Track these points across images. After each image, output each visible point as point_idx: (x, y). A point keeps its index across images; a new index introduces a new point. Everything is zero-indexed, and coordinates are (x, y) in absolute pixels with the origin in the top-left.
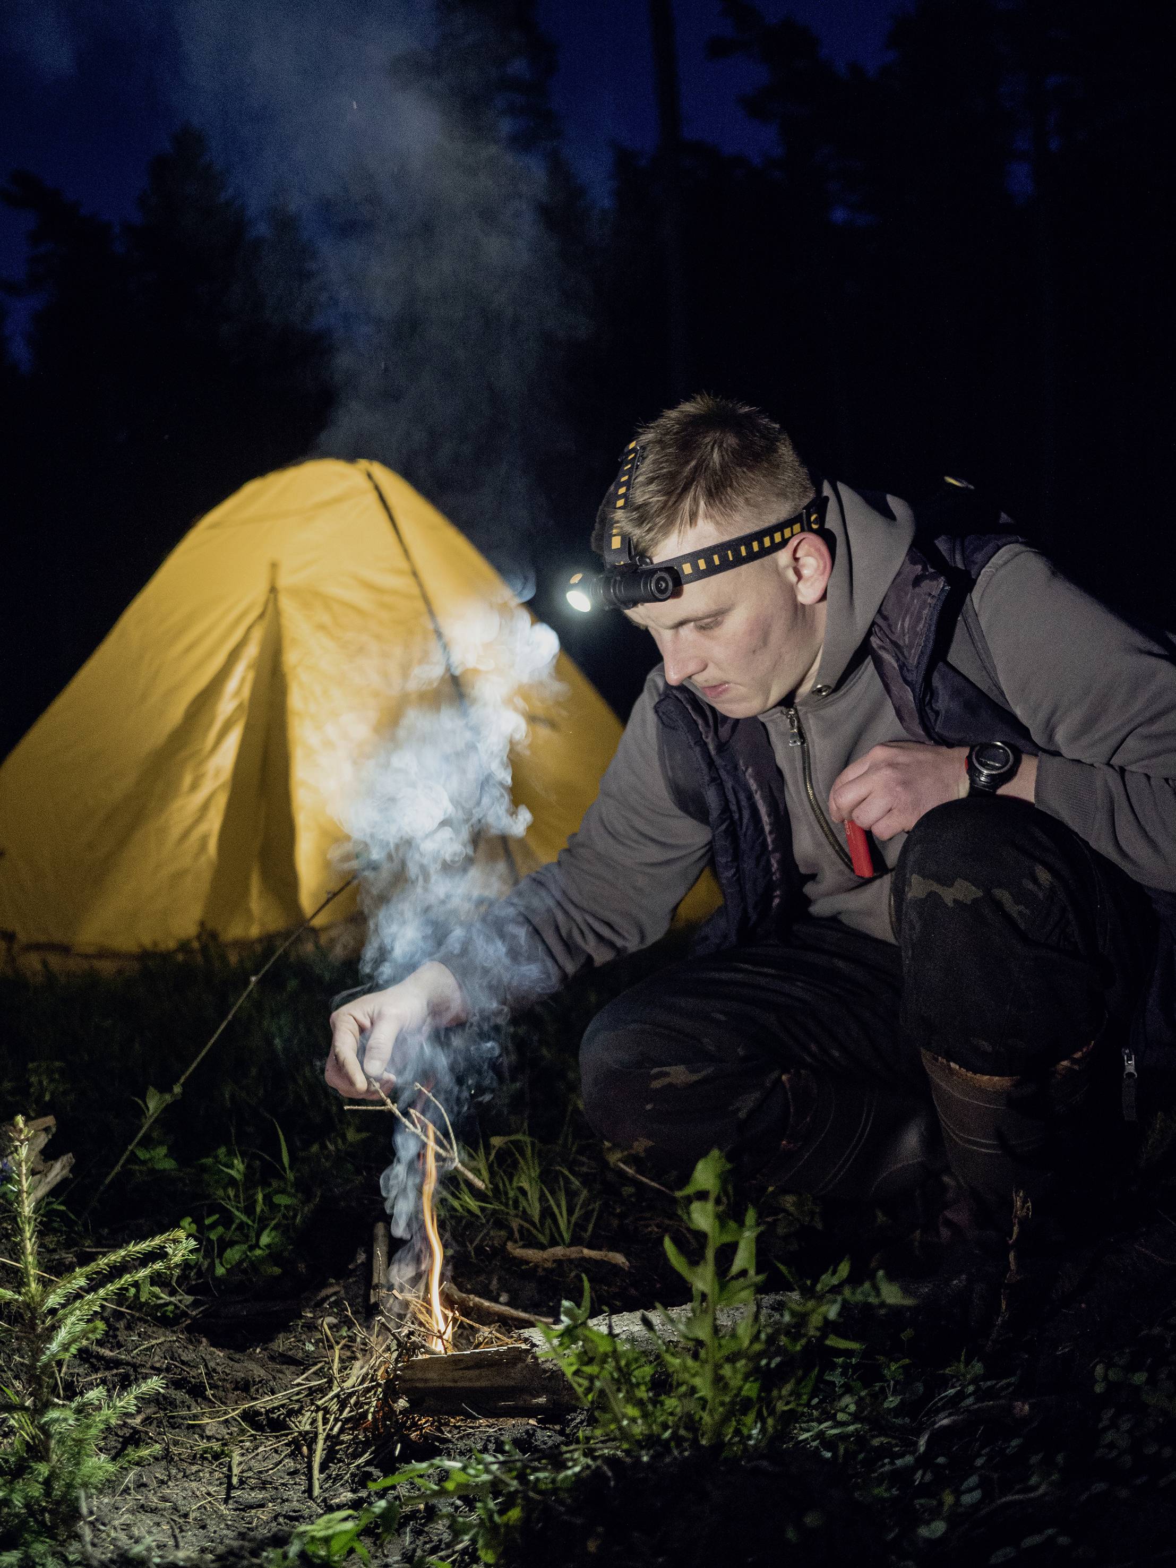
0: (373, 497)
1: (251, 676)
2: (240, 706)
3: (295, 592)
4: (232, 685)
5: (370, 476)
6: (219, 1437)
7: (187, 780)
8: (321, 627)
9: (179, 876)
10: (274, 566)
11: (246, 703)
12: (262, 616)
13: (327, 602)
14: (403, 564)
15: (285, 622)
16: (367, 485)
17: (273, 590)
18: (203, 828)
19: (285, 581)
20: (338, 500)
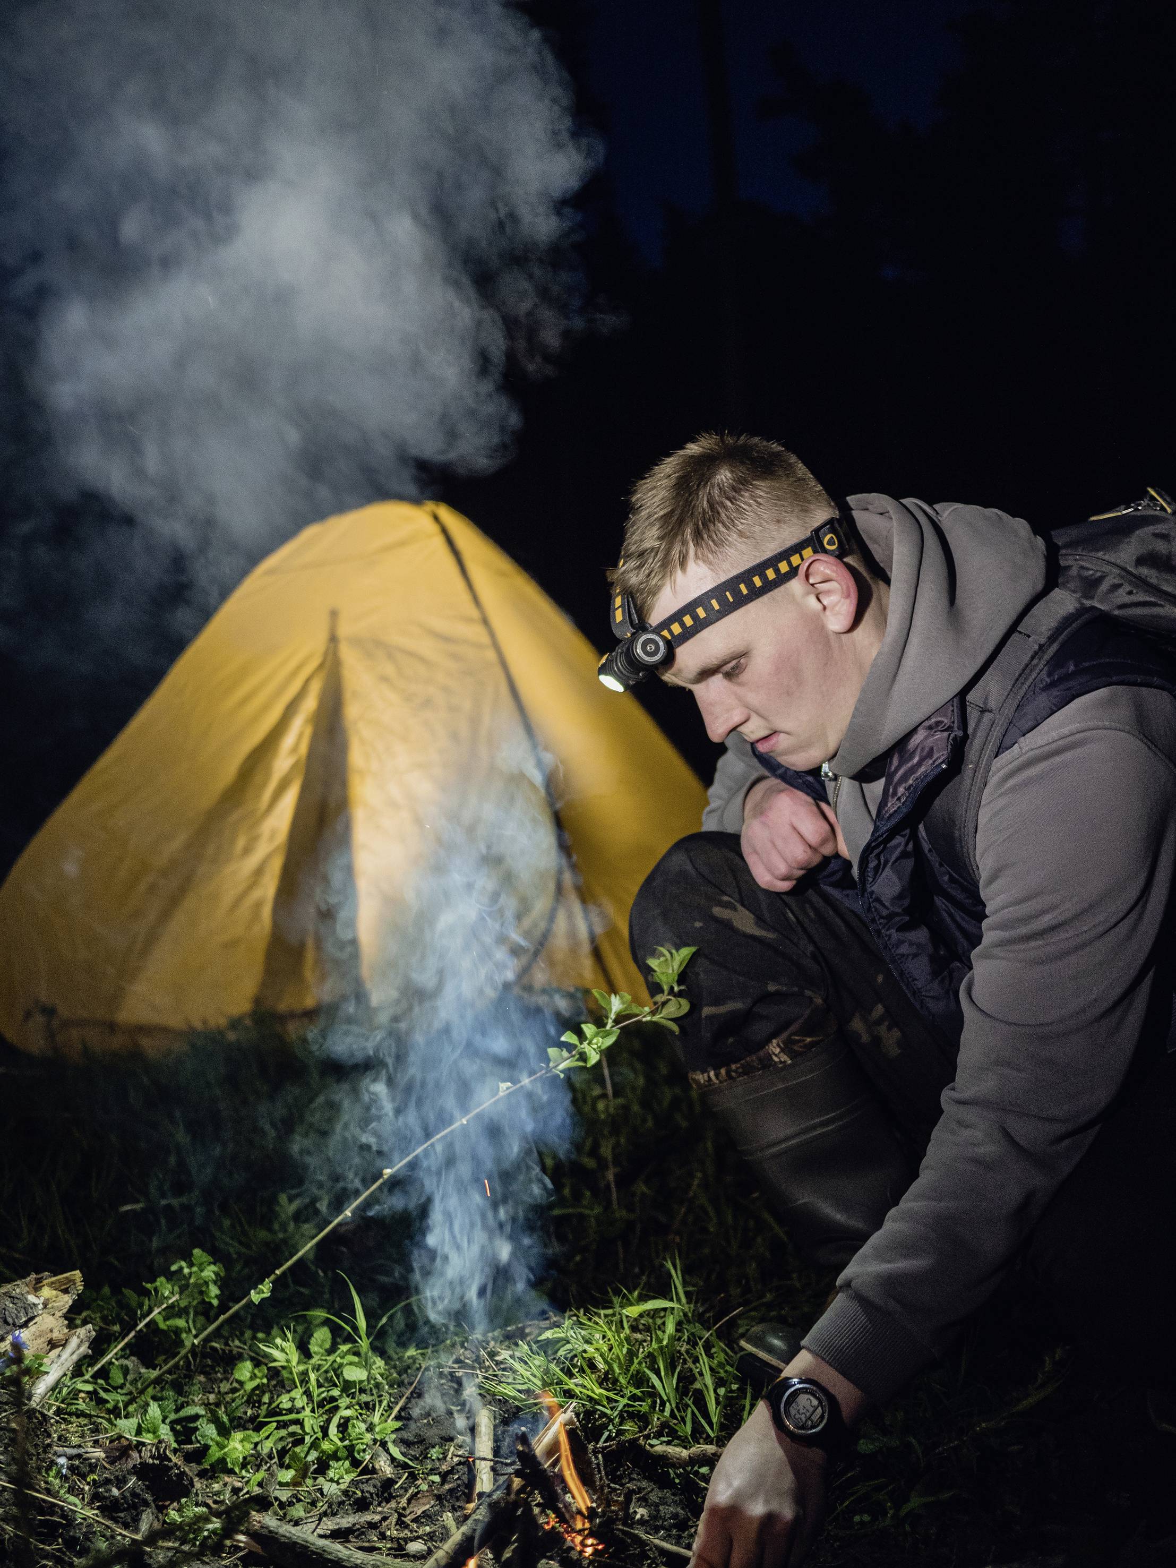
0: (439, 541)
1: (308, 731)
2: (294, 766)
3: (357, 642)
4: (289, 741)
5: (437, 519)
7: (241, 843)
8: (384, 679)
9: (231, 945)
10: (334, 614)
12: (321, 666)
13: (391, 652)
14: (474, 613)
15: (346, 673)
16: (433, 528)
17: (333, 639)
18: (256, 894)
19: (345, 630)
20: (402, 543)
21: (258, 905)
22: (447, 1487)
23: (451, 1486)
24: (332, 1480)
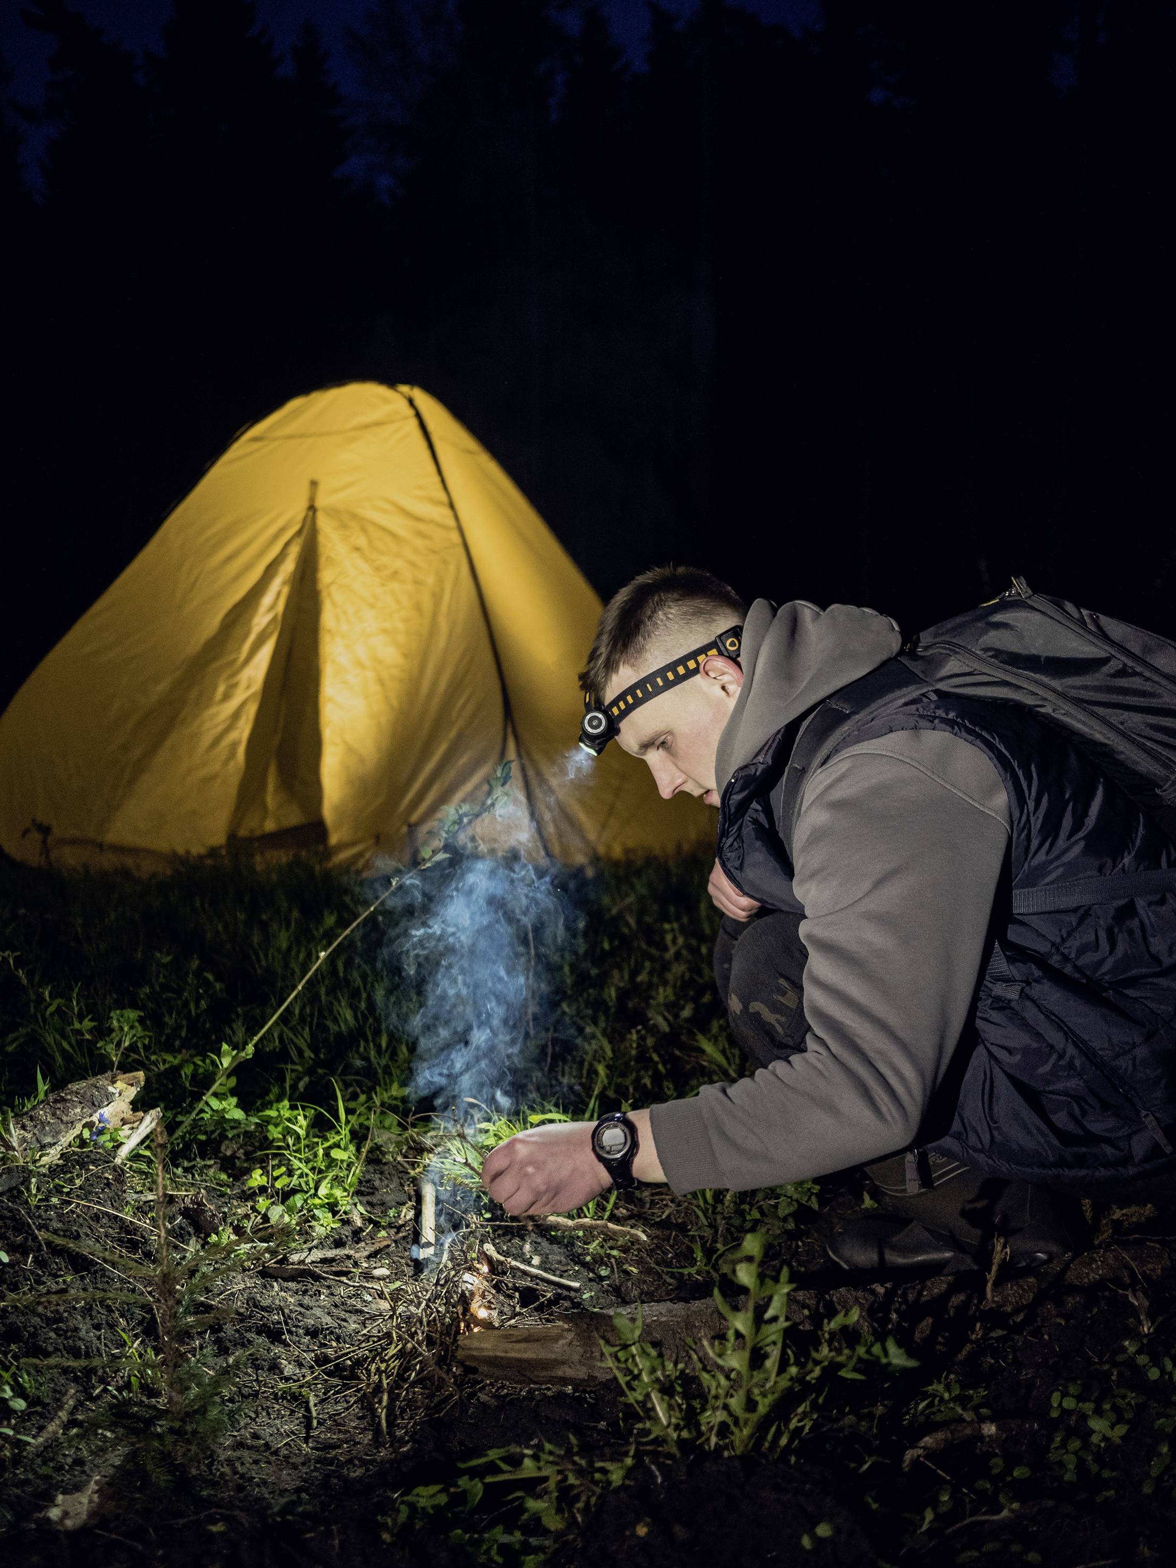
0: (413, 423)
1: (286, 590)
2: (274, 619)
3: (334, 513)
4: (267, 600)
5: (411, 402)
6: (295, 1378)
7: (221, 689)
8: (357, 549)
9: (209, 780)
10: (314, 484)
11: (280, 618)
12: (299, 533)
13: (364, 525)
14: (442, 496)
15: (321, 539)
16: (407, 411)
17: (312, 508)
18: (233, 736)
19: (324, 499)
20: (378, 424)
21: (234, 746)
22: (401, 1235)
23: (404, 1234)
24: (322, 1225)
